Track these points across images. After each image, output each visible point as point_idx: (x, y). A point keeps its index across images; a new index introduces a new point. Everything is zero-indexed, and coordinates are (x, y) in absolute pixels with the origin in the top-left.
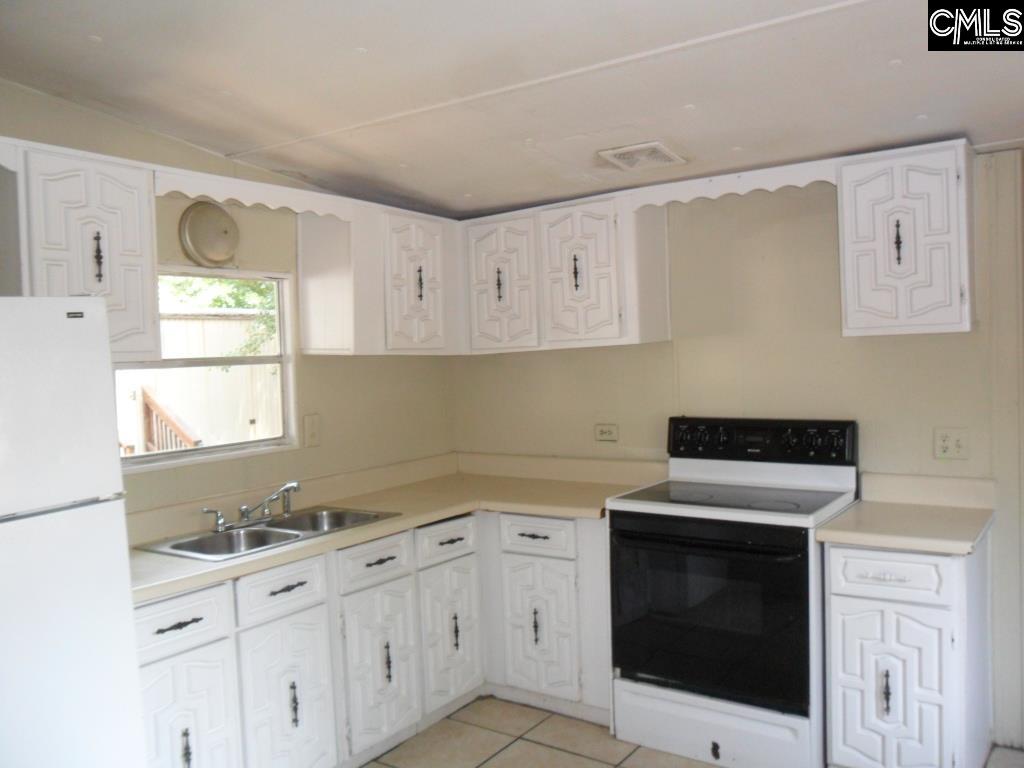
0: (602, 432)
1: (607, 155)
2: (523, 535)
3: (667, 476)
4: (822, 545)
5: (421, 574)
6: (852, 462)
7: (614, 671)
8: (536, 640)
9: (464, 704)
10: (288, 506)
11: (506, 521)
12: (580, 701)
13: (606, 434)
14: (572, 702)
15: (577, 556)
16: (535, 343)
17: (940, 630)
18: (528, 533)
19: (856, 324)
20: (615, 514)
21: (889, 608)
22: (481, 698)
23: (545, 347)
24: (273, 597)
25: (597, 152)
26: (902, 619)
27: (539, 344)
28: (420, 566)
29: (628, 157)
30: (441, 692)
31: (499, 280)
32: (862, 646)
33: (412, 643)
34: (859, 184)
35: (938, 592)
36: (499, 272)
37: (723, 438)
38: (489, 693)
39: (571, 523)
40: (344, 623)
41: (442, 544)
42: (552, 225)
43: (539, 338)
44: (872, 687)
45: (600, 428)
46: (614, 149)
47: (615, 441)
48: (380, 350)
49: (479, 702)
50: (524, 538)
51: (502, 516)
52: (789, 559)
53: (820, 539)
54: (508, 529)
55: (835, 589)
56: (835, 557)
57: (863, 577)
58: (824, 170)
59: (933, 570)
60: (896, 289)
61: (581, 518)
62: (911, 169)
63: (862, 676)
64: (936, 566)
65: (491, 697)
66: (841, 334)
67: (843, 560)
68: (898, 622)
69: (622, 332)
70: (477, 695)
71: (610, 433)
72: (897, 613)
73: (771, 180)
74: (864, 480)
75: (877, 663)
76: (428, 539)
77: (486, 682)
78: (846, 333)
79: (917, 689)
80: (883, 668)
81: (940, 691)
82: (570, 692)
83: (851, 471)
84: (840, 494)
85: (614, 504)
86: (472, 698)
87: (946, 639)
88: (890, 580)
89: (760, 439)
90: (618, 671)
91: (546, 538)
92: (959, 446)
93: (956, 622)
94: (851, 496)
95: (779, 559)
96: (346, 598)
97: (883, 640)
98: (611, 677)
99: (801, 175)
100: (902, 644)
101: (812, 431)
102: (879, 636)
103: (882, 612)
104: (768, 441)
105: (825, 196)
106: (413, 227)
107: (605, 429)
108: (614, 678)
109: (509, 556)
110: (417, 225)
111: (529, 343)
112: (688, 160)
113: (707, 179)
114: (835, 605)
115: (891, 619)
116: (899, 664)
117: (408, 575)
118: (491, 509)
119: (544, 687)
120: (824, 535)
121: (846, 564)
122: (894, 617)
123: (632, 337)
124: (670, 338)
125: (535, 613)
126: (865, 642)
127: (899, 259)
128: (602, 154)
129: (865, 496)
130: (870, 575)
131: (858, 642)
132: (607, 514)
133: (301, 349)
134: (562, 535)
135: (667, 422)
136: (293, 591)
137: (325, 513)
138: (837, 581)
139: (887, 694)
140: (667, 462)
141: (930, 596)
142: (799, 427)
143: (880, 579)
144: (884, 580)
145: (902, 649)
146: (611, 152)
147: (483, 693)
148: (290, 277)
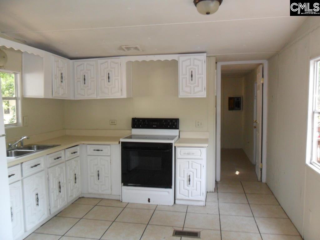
0: (112, 122)
1: (123, 47)
2: (94, 150)
3: (131, 133)
4: (175, 147)
5: (67, 162)
6: (178, 129)
7: (122, 184)
8: (98, 179)
9: (76, 200)
10: (23, 144)
11: (89, 146)
12: (111, 194)
13: (113, 123)
14: (108, 194)
15: (111, 155)
16: (96, 97)
17: (201, 164)
18: (96, 150)
19: (182, 95)
20: (122, 142)
21: (190, 161)
22: (80, 198)
23: (98, 98)
24: (32, 168)
25: (121, 46)
26: (193, 163)
27: (97, 97)
28: (67, 160)
29: (128, 48)
30: (71, 196)
31: (84, 78)
32: (184, 170)
33: (65, 182)
34: (183, 61)
35: (200, 156)
36: (84, 76)
37: (147, 123)
38: (82, 196)
39: (109, 146)
40: (49, 176)
41: (72, 153)
42: (102, 64)
43: (97, 95)
44: (186, 179)
45: (111, 121)
46: (126, 46)
47: (115, 125)
48: (51, 97)
49: (80, 199)
50: (95, 151)
51: (88, 146)
52: (168, 151)
53: (175, 146)
54: (90, 149)
55: (178, 157)
56: (178, 150)
57: (185, 154)
58: (175, 57)
59: (199, 151)
60: (191, 87)
61: (112, 144)
62: (195, 59)
63: (184, 177)
64: (200, 150)
65: (83, 197)
66: (178, 97)
67: (180, 150)
68: (192, 163)
69: (122, 95)
70: (79, 197)
71: (114, 122)
72: (192, 162)
73: (163, 58)
74: (180, 133)
75: (187, 173)
76: (69, 152)
77: (82, 193)
78: (179, 97)
79: (196, 178)
80: (189, 175)
81: (201, 178)
82: (109, 192)
83: (177, 131)
84: (176, 136)
85: (122, 140)
86: (78, 198)
87: (202, 167)
88: (191, 154)
89: (156, 123)
90: (123, 184)
91: (102, 150)
92: (201, 124)
93: (204, 162)
94: (178, 137)
95: (166, 151)
96: (49, 169)
97: (189, 168)
98: (121, 186)
99: (170, 58)
100: (193, 169)
101: (169, 121)
102: (188, 167)
103: (189, 162)
104: (158, 124)
105: (175, 63)
106: (60, 61)
107: (113, 121)
108: (122, 186)
109: (90, 156)
110: (61, 60)
111: (94, 97)
112: (143, 51)
113: (146, 56)
114: (178, 161)
115: (190, 163)
116: (192, 173)
117: (63, 162)
118: (85, 143)
119: (100, 192)
120: (176, 145)
121: (181, 151)
122: (191, 162)
123: (124, 96)
124: (132, 97)
125: (98, 171)
126: (184, 169)
127: (192, 80)
128: (122, 47)
129: (180, 137)
130: (186, 153)
131: (183, 169)
132: (120, 143)
133: (23, 96)
134: (106, 149)
135: (131, 119)
136: (37, 167)
137: (35, 146)
138: (178, 155)
139: (190, 180)
140: (131, 130)
141: (199, 157)
142: (166, 120)
143: (188, 154)
144: (189, 154)
145: (192, 169)
146: (125, 46)
147: (80, 196)
148: (20, 73)
